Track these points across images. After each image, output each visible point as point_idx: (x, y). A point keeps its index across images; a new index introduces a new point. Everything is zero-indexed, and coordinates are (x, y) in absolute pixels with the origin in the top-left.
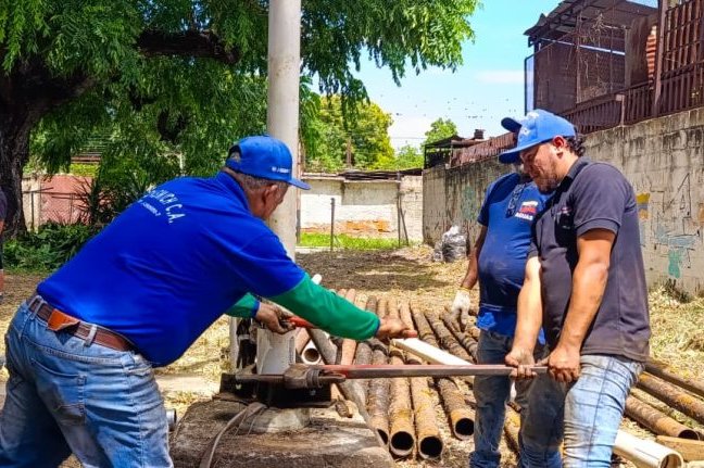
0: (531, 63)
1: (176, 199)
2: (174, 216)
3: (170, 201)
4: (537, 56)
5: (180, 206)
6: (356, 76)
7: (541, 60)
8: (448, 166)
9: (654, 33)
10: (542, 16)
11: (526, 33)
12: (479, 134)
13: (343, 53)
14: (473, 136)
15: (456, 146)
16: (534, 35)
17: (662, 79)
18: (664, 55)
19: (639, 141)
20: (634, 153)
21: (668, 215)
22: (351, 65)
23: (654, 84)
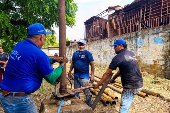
0: (85, 28)
1: (17, 52)
2: (18, 58)
3: (16, 53)
4: (86, 27)
5: (19, 54)
6: (53, 29)
7: (87, 28)
8: (70, 46)
9: (107, 23)
10: (87, 20)
11: (84, 23)
12: (75, 40)
13: (50, 25)
14: (74, 41)
15: (71, 42)
16: (86, 23)
17: (109, 31)
18: (109, 27)
19: (106, 42)
20: (105, 44)
21: (111, 54)
22: (52, 28)
23: (108, 32)
